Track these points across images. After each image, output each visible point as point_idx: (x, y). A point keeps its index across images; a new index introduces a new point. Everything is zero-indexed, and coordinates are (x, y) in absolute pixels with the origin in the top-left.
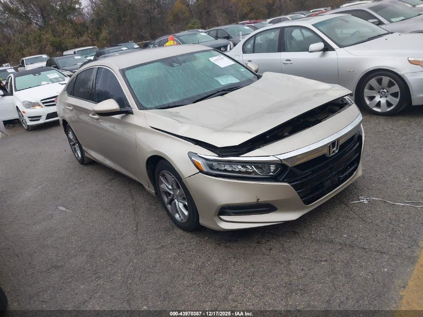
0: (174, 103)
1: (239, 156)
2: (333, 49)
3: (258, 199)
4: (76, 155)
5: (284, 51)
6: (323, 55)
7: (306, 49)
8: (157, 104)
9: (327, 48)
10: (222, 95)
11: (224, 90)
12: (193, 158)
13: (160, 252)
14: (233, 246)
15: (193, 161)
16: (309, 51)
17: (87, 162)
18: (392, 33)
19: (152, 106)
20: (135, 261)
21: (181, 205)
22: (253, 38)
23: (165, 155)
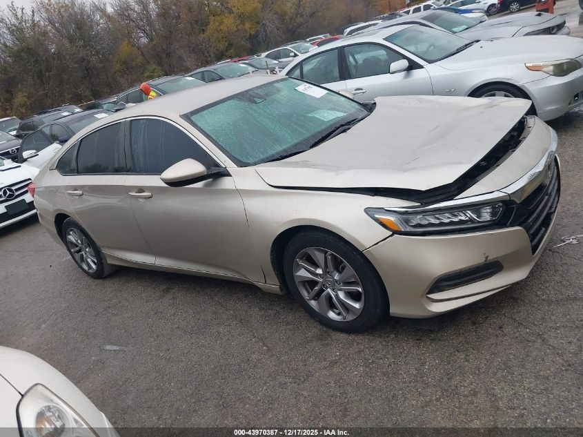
0: (285, 150)
1: (452, 199)
2: (421, 67)
3: (487, 257)
4: (85, 267)
5: (350, 77)
6: (407, 76)
7: (387, 71)
8: (262, 157)
9: (413, 66)
10: (344, 131)
11: (343, 125)
12: (376, 216)
13: (335, 370)
14: (442, 336)
15: (377, 220)
16: (391, 71)
17: (109, 272)
18: (478, 41)
19: (256, 160)
20: (305, 393)
21: (341, 295)
22: (299, 66)
23: (319, 221)
